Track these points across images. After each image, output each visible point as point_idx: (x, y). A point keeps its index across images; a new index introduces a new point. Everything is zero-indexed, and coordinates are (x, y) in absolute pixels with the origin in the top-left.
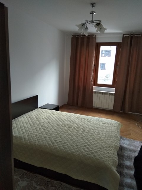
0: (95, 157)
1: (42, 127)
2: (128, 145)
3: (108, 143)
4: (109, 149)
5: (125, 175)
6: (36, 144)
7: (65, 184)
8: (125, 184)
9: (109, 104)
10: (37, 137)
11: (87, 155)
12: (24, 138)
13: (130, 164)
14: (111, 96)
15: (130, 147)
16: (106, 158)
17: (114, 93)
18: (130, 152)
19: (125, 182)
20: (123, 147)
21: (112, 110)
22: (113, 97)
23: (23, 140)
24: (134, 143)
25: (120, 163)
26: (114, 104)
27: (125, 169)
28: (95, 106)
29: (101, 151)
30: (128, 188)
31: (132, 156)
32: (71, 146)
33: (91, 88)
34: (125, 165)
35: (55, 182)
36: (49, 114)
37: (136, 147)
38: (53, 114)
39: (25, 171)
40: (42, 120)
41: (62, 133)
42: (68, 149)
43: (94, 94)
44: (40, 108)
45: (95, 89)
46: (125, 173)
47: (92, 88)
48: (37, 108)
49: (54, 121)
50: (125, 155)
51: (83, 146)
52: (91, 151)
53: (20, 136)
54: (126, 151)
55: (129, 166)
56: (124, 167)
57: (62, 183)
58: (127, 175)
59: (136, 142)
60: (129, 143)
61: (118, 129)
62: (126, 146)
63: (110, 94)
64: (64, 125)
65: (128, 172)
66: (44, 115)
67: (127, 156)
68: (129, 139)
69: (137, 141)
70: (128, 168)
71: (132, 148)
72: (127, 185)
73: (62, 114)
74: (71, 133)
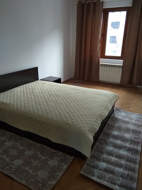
0: (74, 123)
1: (34, 95)
2: (124, 117)
3: (92, 111)
4: (91, 117)
5: (108, 143)
6: (22, 110)
7: (46, 146)
8: (105, 151)
9: (116, 77)
10: (25, 104)
11: (66, 121)
12: (13, 105)
13: (118, 134)
14: (118, 69)
15: (125, 119)
16: (84, 125)
17: (122, 66)
18: (122, 124)
19: (105, 150)
20: (117, 118)
21: (119, 84)
22: (121, 69)
23: (12, 106)
24: (131, 115)
25: (108, 132)
26: (121, 77)
27: (111, 138)
28: (102, 80)
29: (82, 119)
30: (107, 154)
31: (122, 126)
32: (53, 113)
33: (97, 60)
34: (112, 134)
35: (38, 144)
36: (46, 85)
37: (131, 119)
38: (50, 86)
39: (14, 134)
40: (37, 90)
41: (51, 102)
42: (50, 116)
43: (101, 67)
44: (41, 80)
45: (102, 61)
46: (109, 142)
47: (99, 60)
48: (38, 80)
49: (48, 91)
50: (115, 126)
51: (66, 113)
52: (71, 118)
53: (10, 103)
54: (119, 122)
55: (116, 136)
56: (110, 136)
57: (43, 145)
58: (110, 144)
59: (133, 115)
60: (125, 115)
61: (111, 100)
62: (120, 117)
63: (117, 66)
64: (56, 95)
65: (113, 141)
66: (41, 86)
67: (118, 127)
68: (127, 111)
69: (134, 113)
70: (115, 137)
71: (127, 119)
72: (107, 152)
73: (60, 85)
74: (59, 102)
